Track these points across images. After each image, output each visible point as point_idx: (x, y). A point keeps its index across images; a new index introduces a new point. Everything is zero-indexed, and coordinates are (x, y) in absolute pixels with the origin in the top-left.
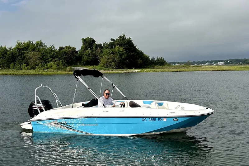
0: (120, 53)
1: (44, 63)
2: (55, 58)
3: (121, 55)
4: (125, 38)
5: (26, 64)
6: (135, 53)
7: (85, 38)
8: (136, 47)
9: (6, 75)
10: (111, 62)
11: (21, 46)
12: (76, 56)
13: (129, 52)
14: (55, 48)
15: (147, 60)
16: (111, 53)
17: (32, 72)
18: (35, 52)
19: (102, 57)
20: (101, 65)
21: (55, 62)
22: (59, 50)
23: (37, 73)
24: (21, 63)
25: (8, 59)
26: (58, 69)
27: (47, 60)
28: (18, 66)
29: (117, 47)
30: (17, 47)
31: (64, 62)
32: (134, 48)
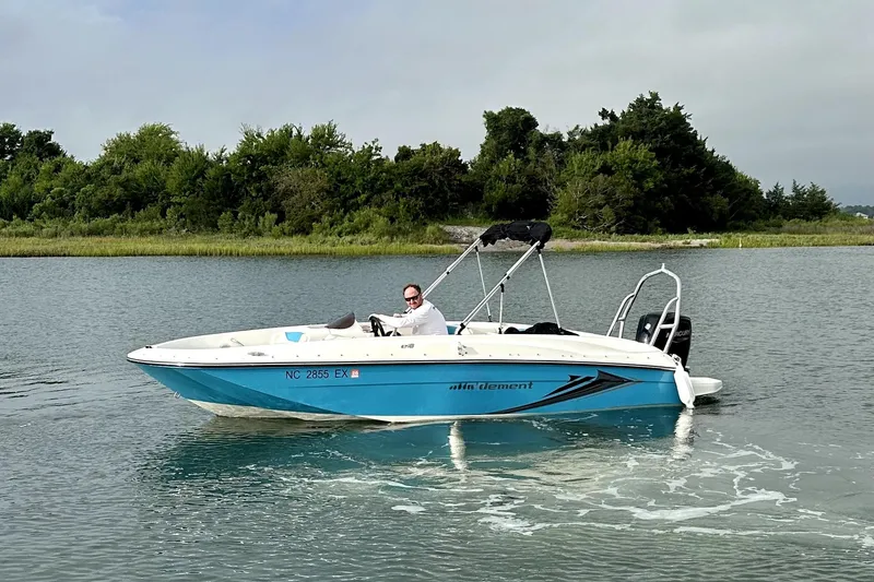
0: (635, 171)
1: (342, 211)
2: (379, 192)
3: (640, 177)
4: (660, 108)
5: (275, 216)
6: (698, 169)
7: (496, 112)
8: (702, 143)
9: (205, 254)
10: (600, 207)
11: (257, 147)
12: (461, 184)
13: (674, 165)
14: (383, 154)
15: (749, 195)
16: (600, 171)
17: (296, 244)
18: (308, 170)
19: (562, 185)
20: (559, 217)
21: (379, 206)
22: (397, 159)
23: (315, 248)
24: (258, 213)
25: (212, 196)
26: (392, 235)
27: (352, 201)
28: (247, 223)
29: (624, 145)
30: (242, 151)
31: (416, 205)
32: (694, 149)
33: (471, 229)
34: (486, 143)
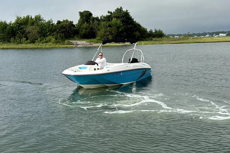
0: (117, 26)
1: (43, 37)
2: (53, 32)
3: (118, 28)
4: (122, 11)
5: (26, 38)
6: (132, 26)
7: (82, 12)
8: (133, 19)
9: (7, 49)
10: (109, 35)
11: (20, 21)
12: (74, 30)
13: (126, 25)
14: (53, 22)
15: (144, 32)
16: (109, 26)
17: (31, 46)
18: (34, 27)
19: (99, 30)
20: (98, 38)
21: (53, 36)
22: (57, 24)
23: (36, 46)
24: (21, 38)
25: (9, 34)
26: (56, 43)
27: (46, 34)
28: (18, 40)
29: (114, 19)
30: (16, 22)
31: (62, 35)
32: (131, 20)
33: (77, 41)
34: (80, 20)
